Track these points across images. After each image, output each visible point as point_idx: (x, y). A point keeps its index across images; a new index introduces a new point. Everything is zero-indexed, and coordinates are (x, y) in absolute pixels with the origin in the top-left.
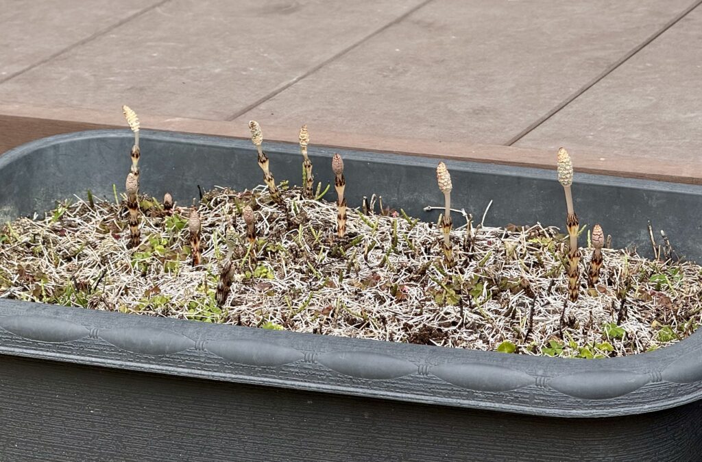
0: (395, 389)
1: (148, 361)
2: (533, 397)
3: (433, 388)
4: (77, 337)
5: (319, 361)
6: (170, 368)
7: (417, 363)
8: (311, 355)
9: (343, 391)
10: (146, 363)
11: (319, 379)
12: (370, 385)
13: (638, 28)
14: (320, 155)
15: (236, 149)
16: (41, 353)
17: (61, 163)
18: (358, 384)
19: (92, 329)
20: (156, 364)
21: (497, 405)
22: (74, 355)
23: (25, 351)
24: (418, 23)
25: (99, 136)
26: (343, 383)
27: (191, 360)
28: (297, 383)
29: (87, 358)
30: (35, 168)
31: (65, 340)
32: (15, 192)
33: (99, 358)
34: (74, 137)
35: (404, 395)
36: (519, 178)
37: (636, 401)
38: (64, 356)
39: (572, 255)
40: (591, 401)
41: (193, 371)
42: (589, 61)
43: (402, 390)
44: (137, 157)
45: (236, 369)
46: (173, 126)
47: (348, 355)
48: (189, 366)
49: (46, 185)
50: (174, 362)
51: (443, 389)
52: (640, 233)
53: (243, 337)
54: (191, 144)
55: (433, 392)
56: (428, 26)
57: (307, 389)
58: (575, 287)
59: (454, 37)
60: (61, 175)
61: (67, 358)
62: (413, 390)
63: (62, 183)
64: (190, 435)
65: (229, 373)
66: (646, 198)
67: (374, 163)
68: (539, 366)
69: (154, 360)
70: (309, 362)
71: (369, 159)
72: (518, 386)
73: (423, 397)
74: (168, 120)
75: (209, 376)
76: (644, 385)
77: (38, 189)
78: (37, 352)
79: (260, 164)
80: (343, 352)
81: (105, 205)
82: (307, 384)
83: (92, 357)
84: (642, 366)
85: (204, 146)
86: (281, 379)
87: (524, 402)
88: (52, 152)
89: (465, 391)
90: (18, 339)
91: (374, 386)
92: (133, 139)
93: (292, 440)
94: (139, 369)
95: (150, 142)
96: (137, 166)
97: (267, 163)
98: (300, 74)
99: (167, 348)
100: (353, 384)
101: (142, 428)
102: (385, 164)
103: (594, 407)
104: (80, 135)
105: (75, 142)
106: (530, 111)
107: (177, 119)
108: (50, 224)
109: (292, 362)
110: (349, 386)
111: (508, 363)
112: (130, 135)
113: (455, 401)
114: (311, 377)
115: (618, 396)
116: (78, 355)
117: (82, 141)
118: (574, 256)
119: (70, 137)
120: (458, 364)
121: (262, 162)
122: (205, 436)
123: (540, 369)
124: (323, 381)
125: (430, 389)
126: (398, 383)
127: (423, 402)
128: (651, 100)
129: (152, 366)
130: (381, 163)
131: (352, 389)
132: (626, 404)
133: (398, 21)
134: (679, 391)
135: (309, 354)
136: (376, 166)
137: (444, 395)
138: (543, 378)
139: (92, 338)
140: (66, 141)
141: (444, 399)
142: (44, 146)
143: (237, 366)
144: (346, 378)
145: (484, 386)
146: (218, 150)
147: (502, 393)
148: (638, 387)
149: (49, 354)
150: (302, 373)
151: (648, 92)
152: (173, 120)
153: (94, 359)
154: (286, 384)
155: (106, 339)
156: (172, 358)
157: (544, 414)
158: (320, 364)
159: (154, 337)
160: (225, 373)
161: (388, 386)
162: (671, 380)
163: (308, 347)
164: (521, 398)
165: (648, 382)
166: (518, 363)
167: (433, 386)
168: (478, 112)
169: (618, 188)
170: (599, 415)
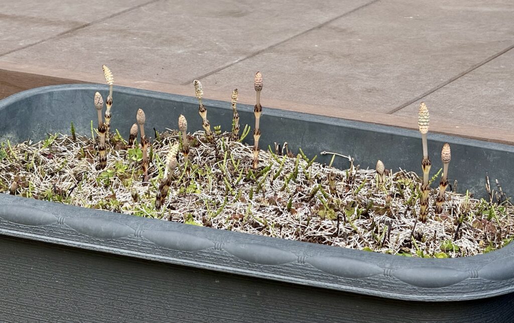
0: (280, 273)
1: (99, 243)
2: (381, 283)
3: (308, 273)
4: (47, 223)
5: (225, 249)
6: (115, 249)
7: (297, 254)
8: (219, 245)
9: (241, 272)
10: (98, 245)
11: (224, 263)
12: (261, 269)
13: (499, 41)
14: (246, 110)
15: (184, 103)
16: (21, 233)
17: (53, 105)
18: (253, 267)
19: (60, 217)
20: (105, 246)
21: (354, 288)
22: (45, 236)
23: (9, 231)
24: (335, 28)
25: (83, 88)
26: (242, 266)
27: (131, 244)
28: (208, 265)
29: (55, 239)
30: (35, 108)
31: (40, 224)
32: (17, 124)
33: (63, 239)
34: (65, 87)
35: (286, 278)
36: (392, 135)
37: (458, 291)
38: (38, 236)
39: (424, 189)
40: (424, 288)
41: (132, 252)
42: (458, 62)
43: (285, 273)
44: (110, 104)
45: (163, 252)
46: (141, 86)
47: (247, 246)
48: (129, 248)
49: (42, 122)
50: (118, 245)
51: (315, 275)
52: (479, 181)
53: (171, 229)
54: (151, 98)
55: (307, 276)
56: (342, 31)
57: (215, 269)
58: (425, 214)
59: (360, 40)
60: (53, 115)
61: (40, 238)
62: (293, 274)
63: (54, 121)
64: (127, 302)
65: (158, 255)
66: (485, 155)
67: (286, 118)
68: (387, 261)
69: (103, 242)
70: (218, 249)
71: (282, 115)
72: (371, 275)
73: (300, 280)
74: (138, 82)
75: (143, 256)
76: (464, 279)
77: (35, 124)
78: (18, 233)
79: (200, 113)
80: (243, 243)
81: (85, 139)
82: (215, 266)
83: (58, 238)
84: (464, 266)
85: (160, 99)
86: (196, 261)
87: (374, 287)
88: (47, 98)
89: (331, 277)
90: (5, 223)
91: (265, 270)
92: (109, 92)
93: (203, 310)
94: (92, 249)
95: (122, 95)
96: (110, 111)
97: (205, 113)
98: (241, 58)
99: (114, 234)
100: (249, 267)
101: (92, 296)
102: (294, 120)
103: (426, 294)
104: (70, 87)
105: (65, 91)
106: (408, 92)
107: (145, 82)
108: (41, 149)
109: (205, 249)
110: (246, 269)
111: (364, 257)
112: (107, 89)
113: (323, 283)
114: (218, 261)
115: (444, 286)
116: (48, 236)
117: (71, 90)
118: (425, 189)
119: (62, 87)
120: (327, 256)
121: (202, 112)
122: (138, 304)
123: (388, 263)
124: (227, 264)
125: (305, 274)
126: (282, 269)
127: (299, 283)
128: (500, 90)
129: (102, 247)
130: (291, 119)
131: (248, 271)
132: (450, 293)
133: (320, 27)
134: (491, 286)
135: (218, 244)
136: (287, 120)
137: (316, 279)
138: (389, 270)
139: (59, 224)
140: (59, 90)
141: (316, 282)
142: (42, 92)
143: (165, 250)
144: (244, 263)
145: (346, 274)
146: (171, 103)
147: (358, 279)
148: (459, 281)
149: (27, 234)
150: (212, 257)
151: (499, 85)
152: (141, 82)
153: (59, 240)
154: (199, 265)
155: (70, 225)
156: (117, 242)
157: (388, 297)
158: (225, 251)
159: (106, 226)
160: (155, 254)
161: (274, 271)
162: (485, 277)
163: (218, 238)
164: (373, 284)
165: (468, 277)
166: (372, 258)
167: (308, 272)
168: (369, 91)
169: (466, 146)
170: (429, 300)
